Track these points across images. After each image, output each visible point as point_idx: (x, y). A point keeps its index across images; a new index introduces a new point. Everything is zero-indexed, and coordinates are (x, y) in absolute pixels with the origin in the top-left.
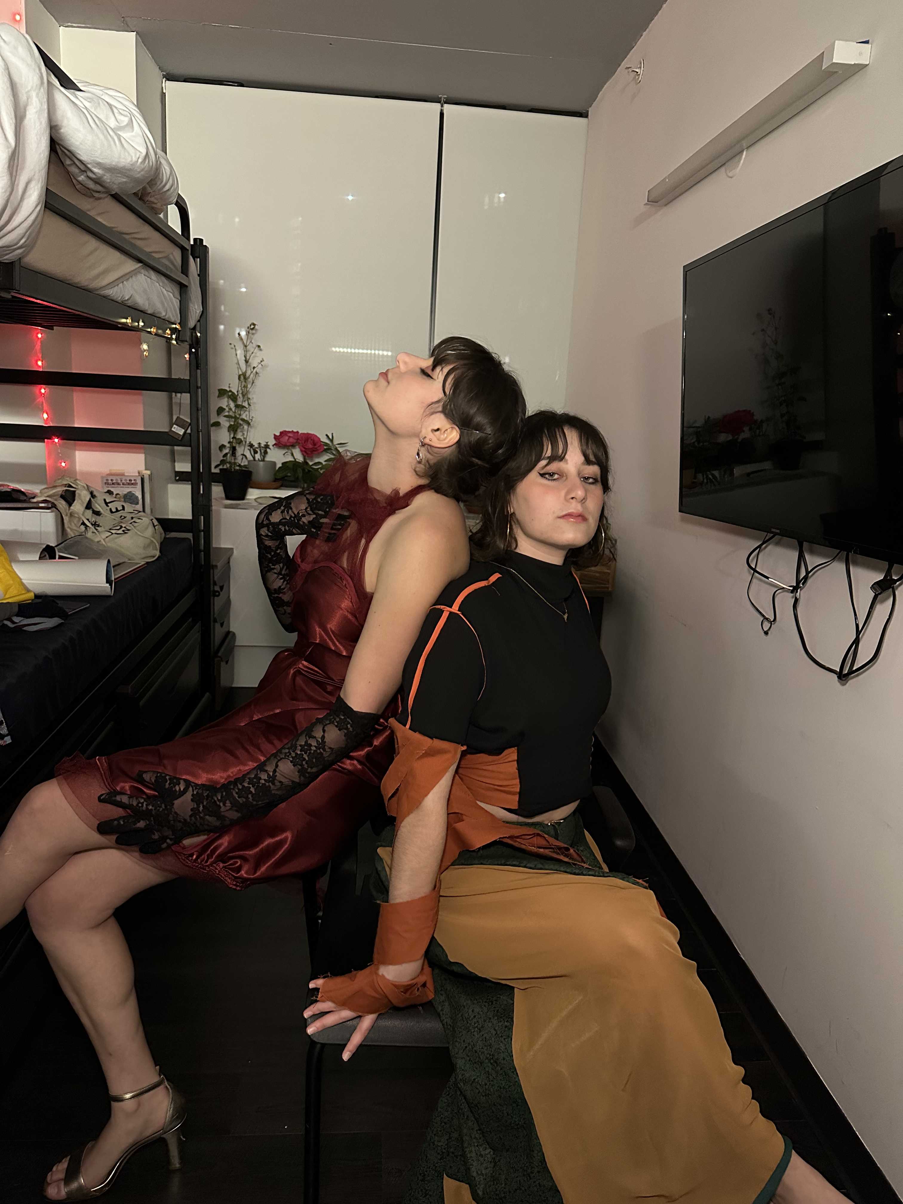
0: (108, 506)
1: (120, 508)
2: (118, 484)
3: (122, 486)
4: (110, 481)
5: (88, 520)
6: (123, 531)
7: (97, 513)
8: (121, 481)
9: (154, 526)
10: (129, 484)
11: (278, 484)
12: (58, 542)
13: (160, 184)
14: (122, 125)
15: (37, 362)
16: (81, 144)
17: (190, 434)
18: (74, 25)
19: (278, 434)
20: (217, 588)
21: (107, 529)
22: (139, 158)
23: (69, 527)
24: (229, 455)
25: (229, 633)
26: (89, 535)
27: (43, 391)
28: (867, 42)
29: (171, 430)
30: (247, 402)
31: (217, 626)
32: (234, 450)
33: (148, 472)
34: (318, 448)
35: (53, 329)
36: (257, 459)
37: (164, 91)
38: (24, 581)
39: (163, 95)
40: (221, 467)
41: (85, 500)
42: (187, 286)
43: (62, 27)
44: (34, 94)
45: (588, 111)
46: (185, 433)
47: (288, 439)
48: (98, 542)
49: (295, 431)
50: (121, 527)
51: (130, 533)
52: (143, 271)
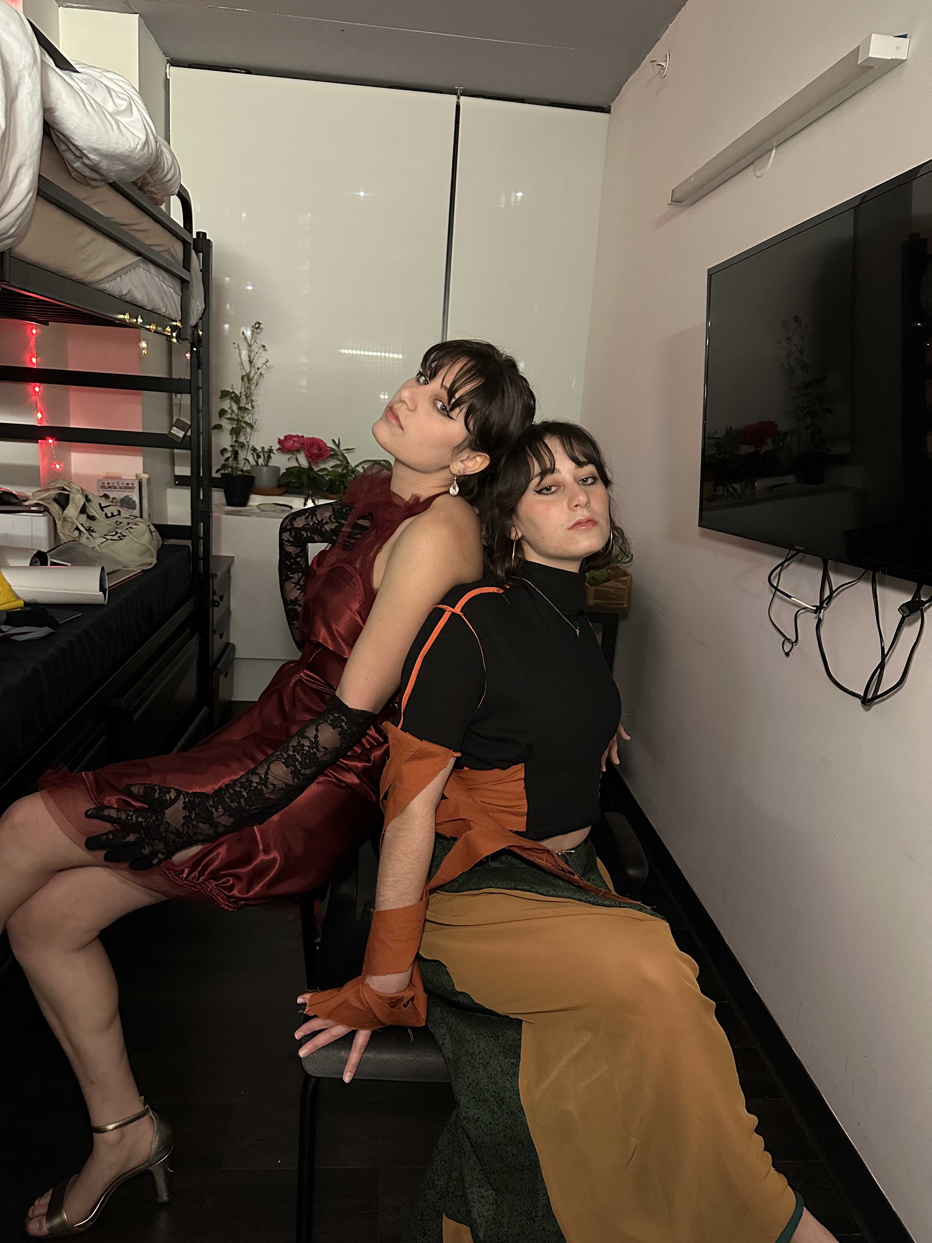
0: (103, 511)
1: (116, 513)
2: (115, 488)
3: (118, 490)
4: (106, 485)
5: (82, 525)
6: (119, 537)
7: (92, 518)
8: (118, 484)
9: (151, 533)
10: (126, 488)
11: (284, 489)
12: (49, 546)
13: (162, 173)
14: (121, 109)
15: (31, 358)
16: (76, 128)
17: (190, 437)
18: (74, 5)
19: (282, 438)
20: (216, 598)
21: (102, 534)
22: (138, 144)
23: (61, 532)
24: (231, 459)
25: (228, 644)
26: (83, 540)
27: (37, 389)
28: (905, 36)
29: (170, 432)
30: (250, 404)
31: (216, 637)
32: (236, 454)
33: (146, 476)
34: (324, 454)
35: (48, 325)
36: (260, 464)
37: (168, 77)
38: (13, 588)
39: (167, 81)
40: (222, 472)
41: (79, 503)
42: (188, 282)
43: (61, 7)
44: (26, 74)
45: (610, 106)
46: (185, 435)
47: (293, 444)
48: (93, 548)
49: (300, 435)
50: (117, 533)
51: (126, 539)
52: (142, 265)
